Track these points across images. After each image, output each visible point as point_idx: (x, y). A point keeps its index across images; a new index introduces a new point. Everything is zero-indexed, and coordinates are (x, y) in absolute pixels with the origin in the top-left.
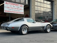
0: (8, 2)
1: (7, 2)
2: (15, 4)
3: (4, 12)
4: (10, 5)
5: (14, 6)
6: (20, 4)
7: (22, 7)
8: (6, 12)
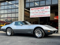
1: (32, 8)
2: (40, 7)
3: (30, 17)
4: (35, 10)
5: (39, 10)
6: (45, 7)
7: (48, 9)
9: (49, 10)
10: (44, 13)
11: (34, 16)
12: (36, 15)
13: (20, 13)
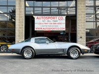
0: (40, 17)
1: (38, 17)
2: (50, 17)
3: (35, 30)
4: (43, 20)
5: (50, 20)
7: (62, 19)
8: (38, 30)
9: (64, 21)
10: (57, 25)
11: (41, 29)
12: (44, 27)
13: (19, 22)
